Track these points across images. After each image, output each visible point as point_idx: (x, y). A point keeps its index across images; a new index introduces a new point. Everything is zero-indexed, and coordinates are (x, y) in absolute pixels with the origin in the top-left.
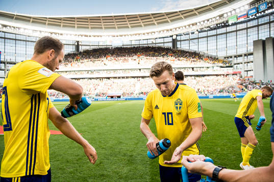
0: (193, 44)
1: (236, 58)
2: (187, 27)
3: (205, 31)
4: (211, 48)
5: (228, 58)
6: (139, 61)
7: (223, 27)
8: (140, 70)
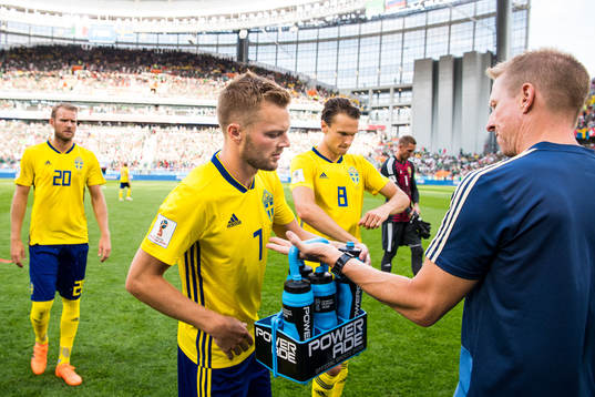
0: (285, 56)
1: (375, 96)
2: (275, 13)
3: (314, 28)
4: (325, 68)
5: (359, 93)
6: (155, 85)
7: (353, 22)
8: (157, 106)
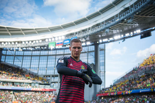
0: (18, 60)
1: (53, 78)
2: (13, 43)
3: (30, 50)
4: (34, 66)
5: (47, 76)
7: (45, 50)
